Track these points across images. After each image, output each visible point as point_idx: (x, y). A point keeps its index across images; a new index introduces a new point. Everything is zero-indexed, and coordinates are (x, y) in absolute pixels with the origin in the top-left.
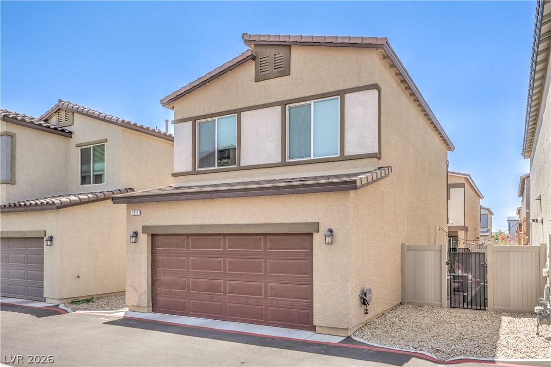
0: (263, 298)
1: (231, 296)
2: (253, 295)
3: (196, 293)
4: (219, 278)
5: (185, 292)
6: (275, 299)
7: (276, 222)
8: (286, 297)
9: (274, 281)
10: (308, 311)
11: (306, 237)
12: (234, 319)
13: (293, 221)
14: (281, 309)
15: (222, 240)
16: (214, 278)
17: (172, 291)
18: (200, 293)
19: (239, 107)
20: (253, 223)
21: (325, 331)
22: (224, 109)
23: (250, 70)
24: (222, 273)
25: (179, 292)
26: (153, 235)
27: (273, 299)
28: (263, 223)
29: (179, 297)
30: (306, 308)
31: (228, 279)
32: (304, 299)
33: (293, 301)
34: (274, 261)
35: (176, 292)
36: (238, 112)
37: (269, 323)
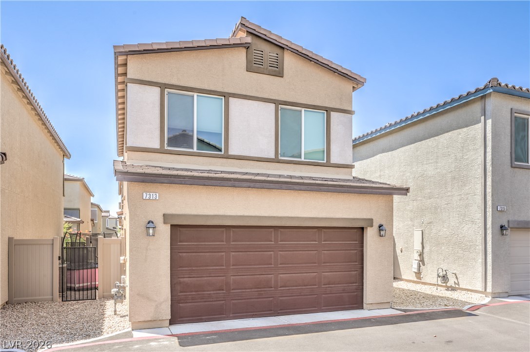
0: (317, 288)
1: (284, 290)
2: (307, 286)
3: (240, 292)
4: (269, 273)
5: (224, 293)
6: (329, 287)
7: (337, 217)
8: (338, 284)
9: (328, 271)
10: (356, 293)
11: (356, 230)
12: (286, 312)
13: (351, 217)
14: (334, 295)
15: (273, 233)
16: (264, 273)
17: (204, 294)
18: (245, 292)
19: (226, 90)
20: (315, 216)
21: (375, 307)
22: (206, 87)
23: (240, 56)
24: (272, 267)
25: (214, 294)
26: (173, 226)
27: (326, 287)
28: (325, 217)
29: (215, 299)
30: (355, 291)
31: (280, 273)
32: (353, 283)
33: (345, 286)
34: (328, 252)
35: (210, 294)
36: (226, 96)
37: (323, 309)
